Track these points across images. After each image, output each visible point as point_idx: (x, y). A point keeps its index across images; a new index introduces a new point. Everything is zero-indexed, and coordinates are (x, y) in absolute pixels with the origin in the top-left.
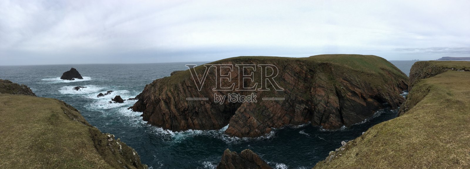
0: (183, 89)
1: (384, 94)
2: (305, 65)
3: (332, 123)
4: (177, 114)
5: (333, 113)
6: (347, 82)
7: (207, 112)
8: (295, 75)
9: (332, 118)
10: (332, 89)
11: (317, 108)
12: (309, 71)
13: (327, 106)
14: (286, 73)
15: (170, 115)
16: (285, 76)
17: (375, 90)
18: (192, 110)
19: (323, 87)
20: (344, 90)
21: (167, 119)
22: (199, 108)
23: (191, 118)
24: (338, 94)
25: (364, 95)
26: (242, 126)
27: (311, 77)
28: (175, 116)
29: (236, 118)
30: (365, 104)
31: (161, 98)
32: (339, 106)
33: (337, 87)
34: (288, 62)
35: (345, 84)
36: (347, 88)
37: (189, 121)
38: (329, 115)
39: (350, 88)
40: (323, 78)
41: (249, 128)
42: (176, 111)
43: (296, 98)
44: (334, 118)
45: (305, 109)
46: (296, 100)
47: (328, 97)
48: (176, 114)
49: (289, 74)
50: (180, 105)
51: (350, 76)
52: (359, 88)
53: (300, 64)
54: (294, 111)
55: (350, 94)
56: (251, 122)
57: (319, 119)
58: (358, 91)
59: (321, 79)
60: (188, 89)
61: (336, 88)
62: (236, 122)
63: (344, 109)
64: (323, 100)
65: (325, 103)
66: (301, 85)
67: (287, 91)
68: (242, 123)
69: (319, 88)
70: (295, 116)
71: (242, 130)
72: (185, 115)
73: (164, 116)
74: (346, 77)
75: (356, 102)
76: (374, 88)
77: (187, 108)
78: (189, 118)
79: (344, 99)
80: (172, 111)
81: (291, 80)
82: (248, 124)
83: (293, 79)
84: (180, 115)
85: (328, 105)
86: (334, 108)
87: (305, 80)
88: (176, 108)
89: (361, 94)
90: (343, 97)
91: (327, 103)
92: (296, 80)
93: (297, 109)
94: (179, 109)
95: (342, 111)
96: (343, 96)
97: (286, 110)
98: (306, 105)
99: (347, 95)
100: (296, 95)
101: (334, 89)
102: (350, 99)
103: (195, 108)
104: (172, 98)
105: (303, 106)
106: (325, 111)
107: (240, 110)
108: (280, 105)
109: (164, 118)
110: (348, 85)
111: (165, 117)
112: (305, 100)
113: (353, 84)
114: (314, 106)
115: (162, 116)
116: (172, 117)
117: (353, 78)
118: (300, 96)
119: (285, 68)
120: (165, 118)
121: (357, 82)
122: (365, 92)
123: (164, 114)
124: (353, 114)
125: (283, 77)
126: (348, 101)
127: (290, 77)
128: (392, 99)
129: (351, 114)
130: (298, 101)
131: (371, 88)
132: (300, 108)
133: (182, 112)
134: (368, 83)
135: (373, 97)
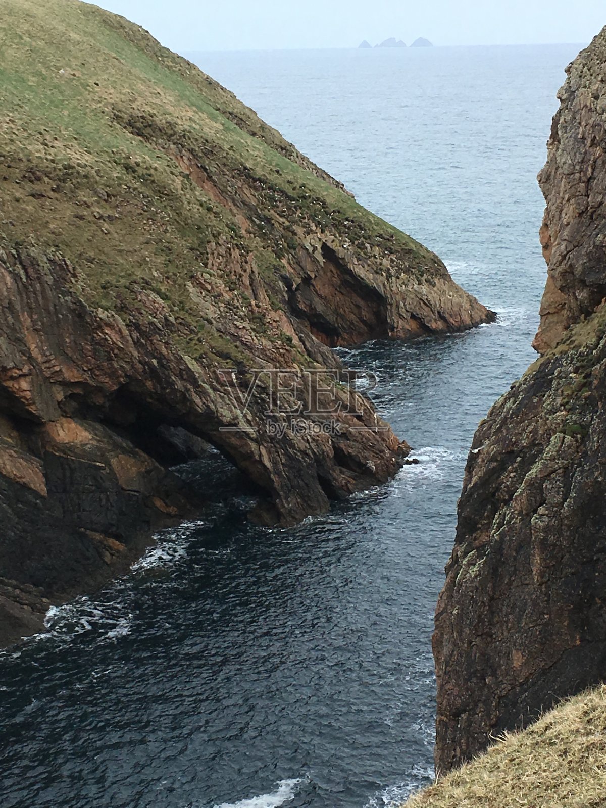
1: (196, 368)
17: (117, 331)
30: (33, 475)
134: (44, 264)
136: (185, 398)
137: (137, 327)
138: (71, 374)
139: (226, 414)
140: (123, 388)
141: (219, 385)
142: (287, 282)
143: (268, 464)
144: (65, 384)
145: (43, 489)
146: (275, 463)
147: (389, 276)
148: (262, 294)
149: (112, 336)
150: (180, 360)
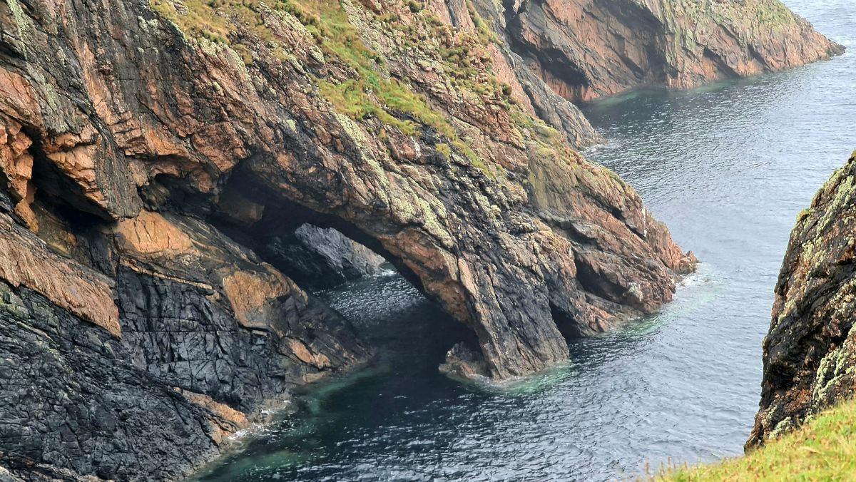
136: (339, 183)
138: (159, 143)
140: (240, 164)
141: (393, 160)
143: (471, 286)
144: (149, 159)
145: (114, 325)
146: (481, 285)
148: (464, 18)
149: (224, 83)
150: (330, 121)
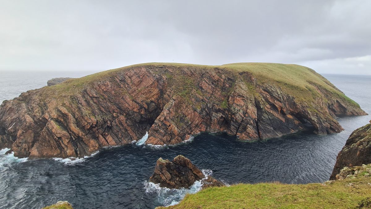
0: (86, 101)
1: (310, 112)
2: (223, 74)
3: (249, 133)
4: (81, 133)
5: (251, 124)
6: (267, 93)
7: (122, 125)
8: (213, 83)
9: (249, 129)
10: (252, 99)
11: (235, 118)
12: (227, 79)
13: (245, 116)
14: (203, 81)
15: (71, 138)
16: (202, 84)
17: (299, 106)
18: (102, 125)
19: (243, 97)
20: (263, 101)
21: (66, 144)
22: (111, 122)
23: (102, 135)
24: (257, 105)
25: (285, 110)
26: (163, 135)
27: (229, 86)
28: (79, 137)
29: (156, 127)
30: (283, 120)
31: (47, 118)
32: (257, 118)
33: (256, 97)
34: (206, 70)
35: (264, 95)
36: (267, 100)
37: (99, 139)
38: (246, 126)
39: (270, 101)
40: (244, 87)
41: (170, 136)
42: (79, 131)
43: (213, 106)
44: (251, 129)
45: (222, 117)
46: (213, 108)
47: (247, 108)
48: (80, 135)
49: (207, 82)
50: (84, 122)
51: (271, 87)
52: (280, 102)
53: (219, 72)
54: (211, 119)
55: (268, 106)
56: (171, 129)
57: (235, 128)
58: (278, 104)
59: (241, 88)
60: (93, 100)
61: (255, 99)
62: (156, 131)
63: (261, 121)
64: (242, 110)
65: (244, 113)
66: (218, 93)
67: (204, 99)
68: (163, 131)
69: (239, 97)
70: (211, 124)
71: (163, 138)
72: (94, 132)
73: (60, 141)
74: (266, 88)
75: (274, 116)
76: (297, 104)
77: (95, 123)
78: (100, 136)
79: (262, 111)
80: (73, 132)
81: (209, 88)
82: (169, 132)
83: (210, 87)
84: (86, 135)
85: (247, 115)
86: (252, 119)
87: (223, 89)
88: (77, 126)
89: (281, 108)
90: (261, 109)
91: (245, 114)
92: (214, 88)
93: (214, 117)
94: (83, 127)
95: (259, 124)
96: (262, 107)
97: (203, 118)
98: (222, 114)
99: (265, 107)
100: (213, 103)
101: (253, 99)
102: (268, 111)
103: (105, 122)
104: (70, 115)
105: (220, 115)
106: (243, 121)
107: (160, 118)
108: (198, 112)
109: (60, 144)
110: (268, 96)
111: (62, 141)
112: (222, 109)
113: (273, 96)
114: (230, 115)
115: (56, 141)
116: (74, 139)
117: (274, 89)
118: (217, 105)
119: (202, 76)
120: (62, 144)
121: (279, 95)
122: (286, 107)
123: (60, 138)
124: (269, 128)
125: (200, 86)
126: (266, 113)
127: (207, 85)
128: (320, 121)
129: (268, 128)
130: (215, 110)
131: (294, 103)
132: (216, 116)
133: (88, 130)
134: (291, 97)
135: (295, 113)
136: (307, 116)
137: (302, 106)
139: (313, 119)
140: (298, 113)
141: (313, 115)
142: (329, 104)
143: (318, 126)
144: (290, 111)
145: (284, 122)
146: (319, 126)
147: (348, 106)
148: (324, 105)
149: (298, 107)
150: (307, 111)
